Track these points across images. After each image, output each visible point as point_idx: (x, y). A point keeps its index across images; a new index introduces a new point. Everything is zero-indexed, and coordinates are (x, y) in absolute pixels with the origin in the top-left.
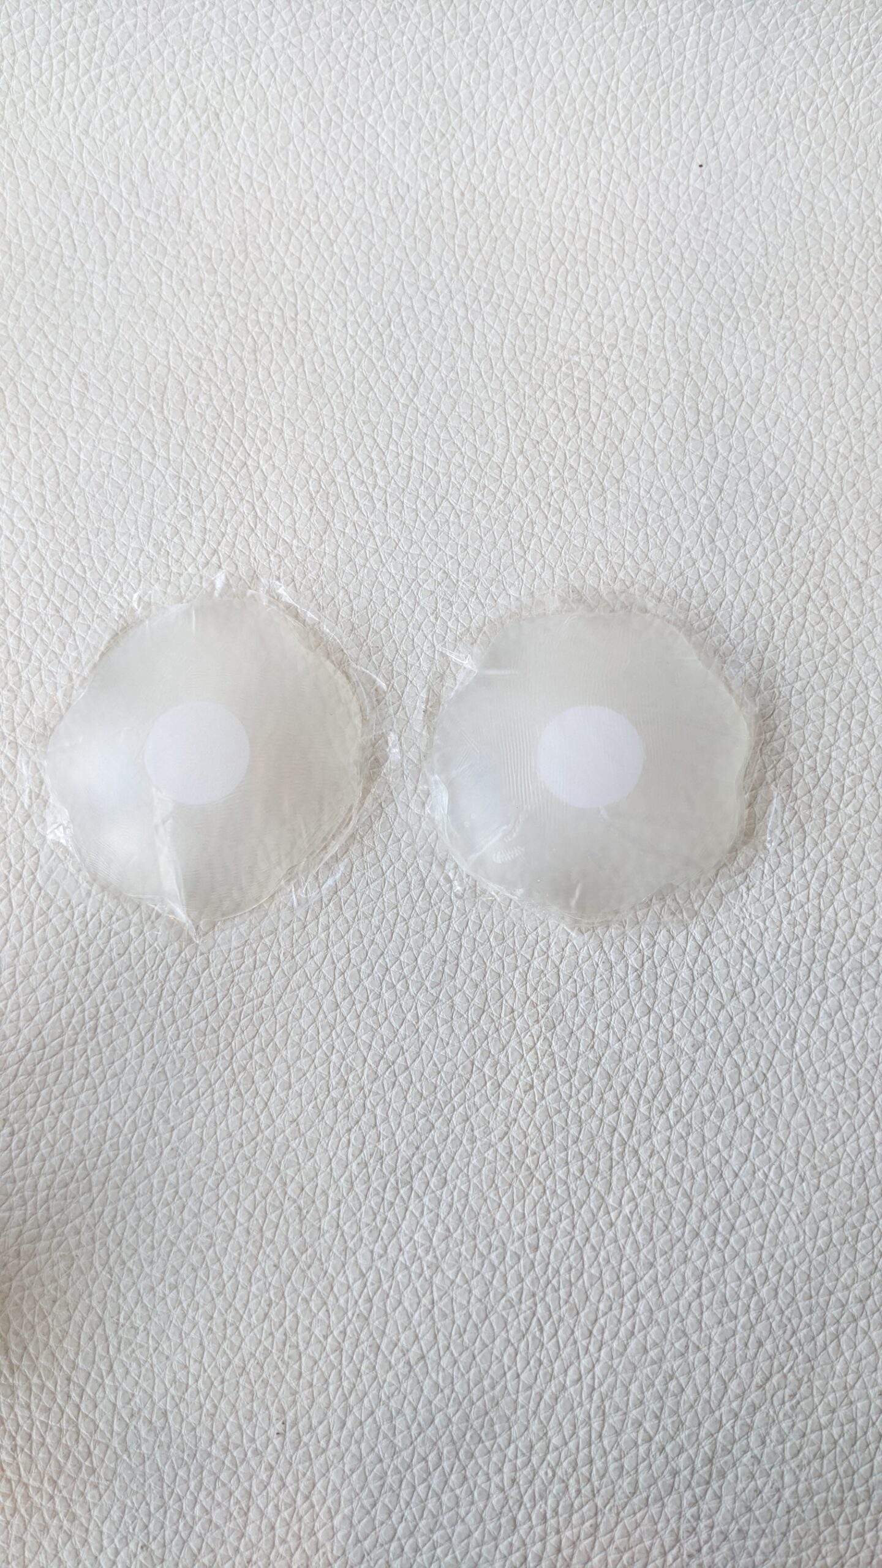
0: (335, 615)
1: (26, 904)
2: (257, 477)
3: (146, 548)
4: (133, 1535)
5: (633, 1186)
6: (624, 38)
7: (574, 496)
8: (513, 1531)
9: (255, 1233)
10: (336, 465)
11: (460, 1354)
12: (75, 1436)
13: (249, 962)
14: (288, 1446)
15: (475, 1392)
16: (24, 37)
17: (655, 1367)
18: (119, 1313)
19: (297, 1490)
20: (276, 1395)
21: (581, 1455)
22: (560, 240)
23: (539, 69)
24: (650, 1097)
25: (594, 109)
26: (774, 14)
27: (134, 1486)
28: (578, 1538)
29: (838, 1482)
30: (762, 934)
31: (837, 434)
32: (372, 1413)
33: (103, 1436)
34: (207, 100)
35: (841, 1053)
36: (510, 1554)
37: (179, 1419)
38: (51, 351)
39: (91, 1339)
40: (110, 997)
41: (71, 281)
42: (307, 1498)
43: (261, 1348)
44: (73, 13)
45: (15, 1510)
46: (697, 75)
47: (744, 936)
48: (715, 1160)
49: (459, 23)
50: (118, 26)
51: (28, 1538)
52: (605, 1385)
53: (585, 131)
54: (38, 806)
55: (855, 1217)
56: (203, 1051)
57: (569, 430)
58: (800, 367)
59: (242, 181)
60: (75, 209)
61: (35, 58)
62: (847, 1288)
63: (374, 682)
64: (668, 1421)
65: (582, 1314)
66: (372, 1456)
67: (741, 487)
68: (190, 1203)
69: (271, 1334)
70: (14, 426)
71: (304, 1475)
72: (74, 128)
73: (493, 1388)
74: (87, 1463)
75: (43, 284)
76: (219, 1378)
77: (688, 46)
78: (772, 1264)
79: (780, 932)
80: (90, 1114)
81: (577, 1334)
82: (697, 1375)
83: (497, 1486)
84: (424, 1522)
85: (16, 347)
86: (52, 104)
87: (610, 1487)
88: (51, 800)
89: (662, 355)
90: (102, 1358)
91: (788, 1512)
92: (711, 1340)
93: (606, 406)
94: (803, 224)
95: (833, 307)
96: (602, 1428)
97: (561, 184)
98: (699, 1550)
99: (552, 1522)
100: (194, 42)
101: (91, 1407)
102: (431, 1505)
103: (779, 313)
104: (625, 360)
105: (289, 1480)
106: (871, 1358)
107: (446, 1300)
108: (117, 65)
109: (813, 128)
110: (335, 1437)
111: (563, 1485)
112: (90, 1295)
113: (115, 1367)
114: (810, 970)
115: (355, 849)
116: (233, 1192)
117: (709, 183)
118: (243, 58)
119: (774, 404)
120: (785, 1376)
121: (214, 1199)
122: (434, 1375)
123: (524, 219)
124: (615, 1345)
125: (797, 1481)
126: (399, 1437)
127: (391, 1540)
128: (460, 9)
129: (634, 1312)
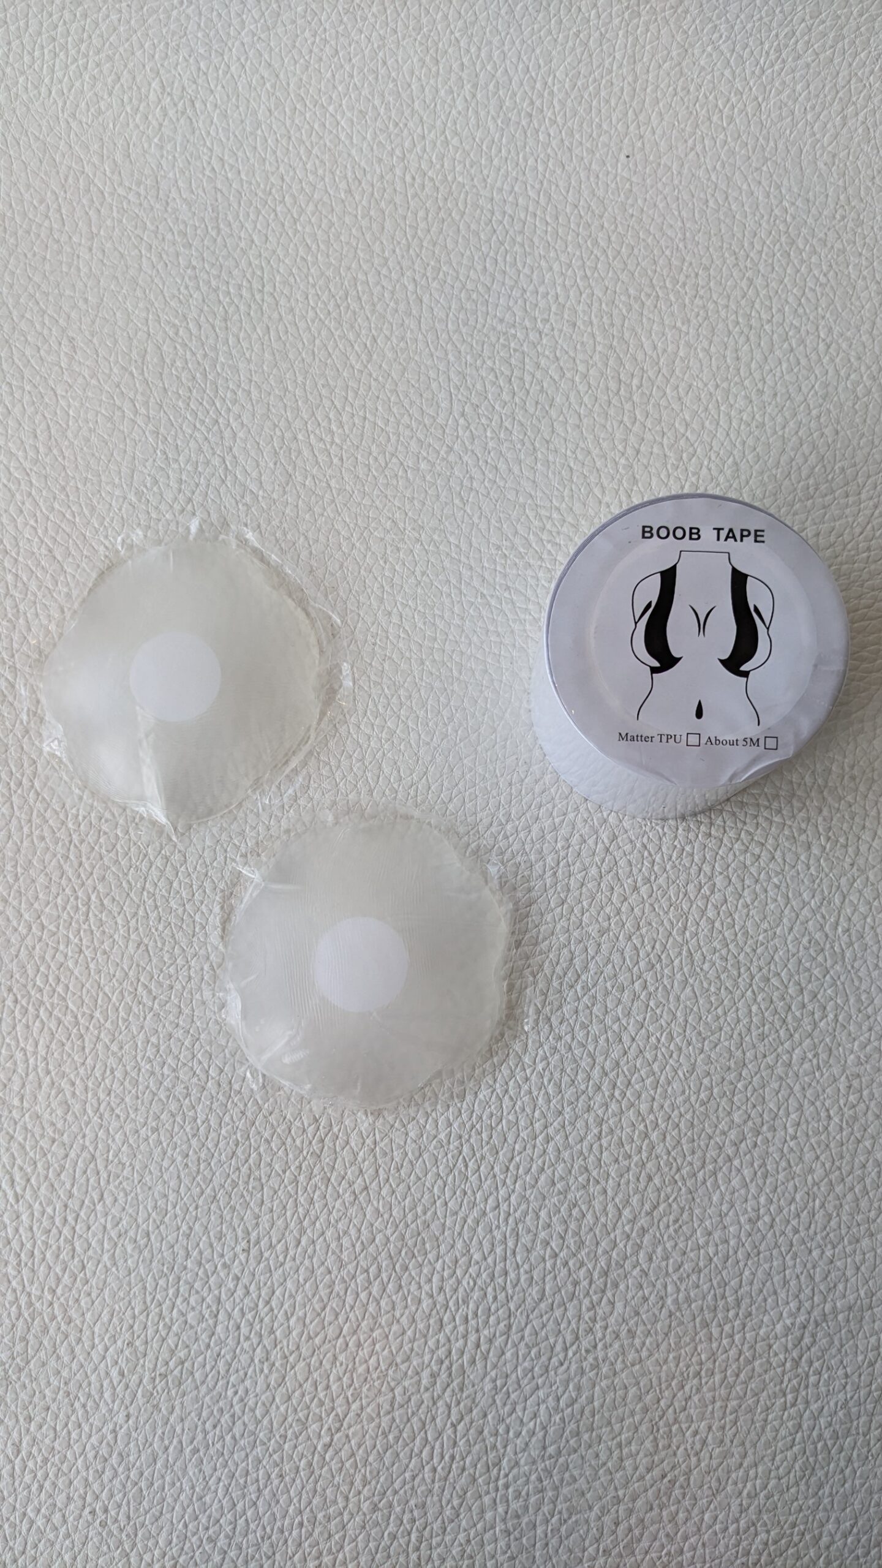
0: (296, 558)
1: (26, 807)
2: (227, 434)
3: (129, 496)
4: (120, 1333)
5: (546, 1048)
6: (559, 40)
7: (509, 455)
8: (440, 1332)
9: (225, 1085)
10: (297, 424)
11: (398, 1186)
12: (71, 1254)
13: (220, 858)
14: (252, 1261)
15: (410, 1217)
16: (18, 28)
17: (562, 1197)
18: (108, 1151)
19: (259, 1296)
20: (242, 1219)
21: (498, 1268)
22: (501, 222)
23: (484, 66)
24: (561, 974)
25: (532, 103)
26: (694, 21)
27: (121, 1294)
28: (494, 1335)
29: (712, 1292)
30: (660, 839)
31: (741, 403)
32: (323, 1233)
33: (95, 1252)
34: (184, 88)
35: (725, 939)
36: (437, 1348)
37: (160, 1239)
38: (42, 316)
39: (85, 1172)
40: (100, 887)
41: (59, 252)
42: (268, 1303)
43: (229, 1181)
44: (64, 8)
45: (20, 1315)
46: (625, 74)
47: (645, 840)
48: (615, 1027)
49: (412, 23)
50: (104, 20)
51: (30, 1337)
52: (519, 1212)
53: (524, 123)
54: (35, 723)
55: (732, 1076)
56: (181, 933)
57: (505, 396)
58: (711, 342)
59: (214, 161)
60: (63, 186)
61: (28, 47)
62: (724, 1133)
63: (330, 618)
64: (571, 1241)
65: (501, 1153)
66: (322, 1269)
67: (655, 450)
68: (169, 1061)
69: (238, 1169)
70: (10, 385)
71: (265, 1284)
72: (63, 112)
73: (425, 1213)
74: (82, 1275)
75: (34, 255)
76: (194, 1205)
77: (617, 47)
78: (662, 1113)
79: (676, 837)
80: (83, 986)
81: (497, 1169)
82: (597, 1205)
83: (427, 1293)
84: (365, 1322)
85: (10, 313)
86: (43, 90)
87: (521, 1294)
88: (47, 718)
89: (589, 330)
90: (94, 1189)
91: (670, 1316)
92: (608, 1175)
93: (538, 375)
94: (718, 211)
95: (742, 288)
96: (516, 1246)
97: (502, 171)
98: (595, 1347)
99: (472, 1323)
100: (173, 35)
101: (85, 1229)
102: (371, 1308)
103: (694, 292)
104: (556, 333)
105: (252, 1288)
106: (743, 1192)
107: (386, 1140)
108: (103, 55)
109: (728, 125)
110: (291, 1253)
111: (482, 1293)
112: (84, 1136)
113: (105, 1196)
114: (700, 870)
115: (312, 762)
116: (206, 1051)
117: (635, 172)
118: (216, 51)
119: (687, 375)
120: (670, 1205)
121: (190, 1056)
122: (375, 1203)
123: (469, 201)
124: (528, 1179)
125: (678, 1290)
126: (345, 1253)
127: (338, 1337)
128: (412, 11)
129: (545, 1151)
